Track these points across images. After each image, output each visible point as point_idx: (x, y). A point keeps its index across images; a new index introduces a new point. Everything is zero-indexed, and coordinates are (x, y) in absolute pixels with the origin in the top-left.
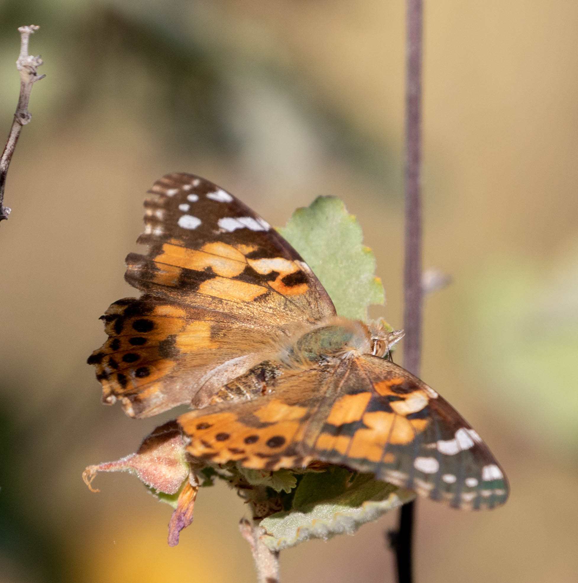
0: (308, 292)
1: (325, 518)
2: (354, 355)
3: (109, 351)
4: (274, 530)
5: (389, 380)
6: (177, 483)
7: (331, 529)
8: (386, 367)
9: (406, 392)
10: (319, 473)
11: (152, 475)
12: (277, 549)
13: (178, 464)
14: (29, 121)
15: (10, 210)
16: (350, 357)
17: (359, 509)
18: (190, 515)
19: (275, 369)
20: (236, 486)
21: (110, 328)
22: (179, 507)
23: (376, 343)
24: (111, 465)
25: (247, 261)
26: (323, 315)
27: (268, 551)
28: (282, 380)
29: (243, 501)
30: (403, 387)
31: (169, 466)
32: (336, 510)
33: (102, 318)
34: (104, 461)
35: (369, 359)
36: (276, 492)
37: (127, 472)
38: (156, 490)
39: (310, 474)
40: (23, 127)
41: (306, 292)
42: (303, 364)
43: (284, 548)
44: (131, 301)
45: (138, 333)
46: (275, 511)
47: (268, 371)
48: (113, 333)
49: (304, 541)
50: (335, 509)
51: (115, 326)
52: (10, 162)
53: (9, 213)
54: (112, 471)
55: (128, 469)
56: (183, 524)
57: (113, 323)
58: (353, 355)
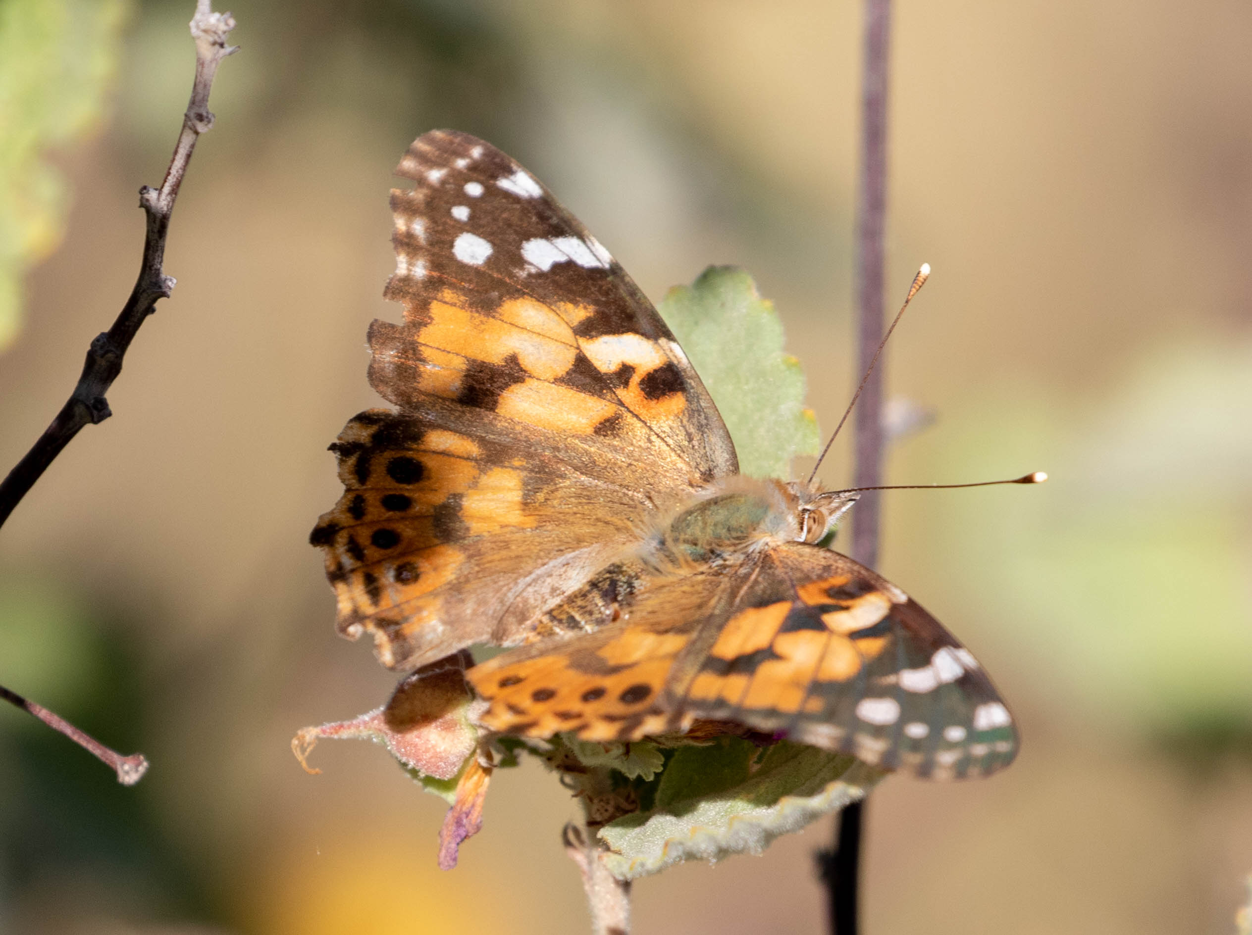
0: (686, 412)
1: (712, 825)
2: (770, 544)
3: (345, 519)
4: (624, 844)
5: (825, 580)
6: (455, 760)
7: (724, 844)
8: (823, 560)
9: (852, 596)
10: (702, 747)
11: (413, 746)
12: (629, 876)
13: (458, 727)
14: (210, 126)
15: (175, 281)
16: (762, 548)
17: (770, 811)
18: (478, 816)
19: (634, 578)
20: (558, 767)
21: (347, 470)
22: (458, 802)
23: (806, 516)
24: (341, 726)
25: (577, 341)
26: (713, 462)
27: (611, 880)
28: (646, 595)
29: (570, 792)
30: (850, 589)
31: (442, 730)
32: (732, 810)
33: (333, 447)
34: (330, 721)
35: (794, 548)
36: (626, 779)
37: (370, 739)
38: (419, 771)
39: (688, 748)
40: (200, 138)
41: (683, 412)
42: (680, 567)
43: (641, 876)
44: (383, 417)
45: (397, 485)
46: (626, 812)
47: (621, 584)
48: (354, 481)
49: (675, 864)
50: (729, 810)
51: (356, 466)
52: (175, 197)
53: (172, 286)
54: (342, 737)
55: (372, 734)
56: (465, 831)
57: (352, 461)
58: (767, 544)
